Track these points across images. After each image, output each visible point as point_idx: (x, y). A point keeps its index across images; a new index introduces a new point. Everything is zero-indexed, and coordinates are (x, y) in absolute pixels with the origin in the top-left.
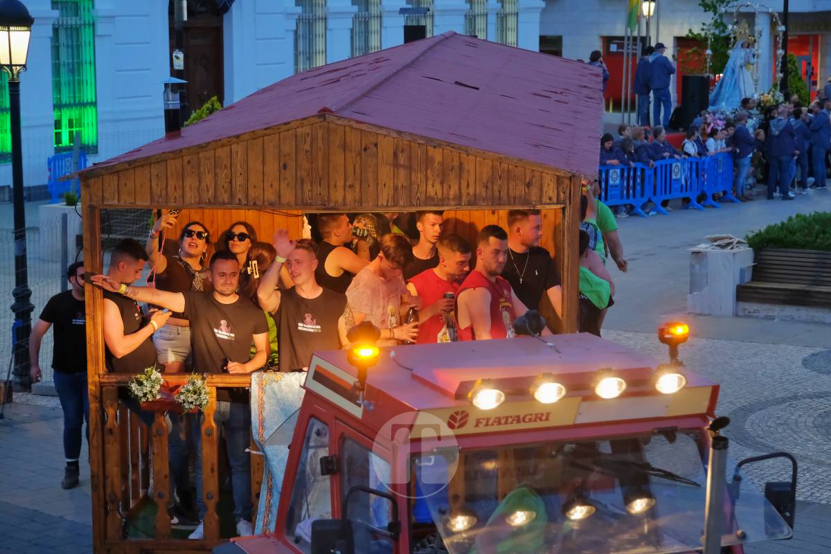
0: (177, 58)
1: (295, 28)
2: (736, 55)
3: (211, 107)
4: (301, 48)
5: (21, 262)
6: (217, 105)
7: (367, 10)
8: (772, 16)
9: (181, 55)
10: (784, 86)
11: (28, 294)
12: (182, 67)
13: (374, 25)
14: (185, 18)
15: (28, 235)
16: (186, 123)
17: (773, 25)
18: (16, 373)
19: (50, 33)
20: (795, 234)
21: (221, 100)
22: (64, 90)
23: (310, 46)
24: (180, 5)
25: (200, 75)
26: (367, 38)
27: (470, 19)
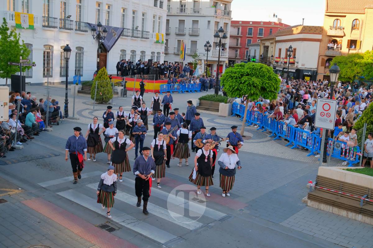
1: (120, 56)
2: (198, 66)
5: (67, 94)
6: (105, 68)
7: (133, 54)
8: (205, 60)
9: (99, 59)
10: (206, 72)
11: (68, 100)
12: (99, 61)
13: (134, 57)
14: (100, 53)
15: (68, 90)
17: (205, 62)
18: (65, 115)
19: (75, 54)
21: (106, 68)
22: (77, 64)
24: (99, 50)
25: (102, 63)
26: (133, 59)
27: (152, 57)
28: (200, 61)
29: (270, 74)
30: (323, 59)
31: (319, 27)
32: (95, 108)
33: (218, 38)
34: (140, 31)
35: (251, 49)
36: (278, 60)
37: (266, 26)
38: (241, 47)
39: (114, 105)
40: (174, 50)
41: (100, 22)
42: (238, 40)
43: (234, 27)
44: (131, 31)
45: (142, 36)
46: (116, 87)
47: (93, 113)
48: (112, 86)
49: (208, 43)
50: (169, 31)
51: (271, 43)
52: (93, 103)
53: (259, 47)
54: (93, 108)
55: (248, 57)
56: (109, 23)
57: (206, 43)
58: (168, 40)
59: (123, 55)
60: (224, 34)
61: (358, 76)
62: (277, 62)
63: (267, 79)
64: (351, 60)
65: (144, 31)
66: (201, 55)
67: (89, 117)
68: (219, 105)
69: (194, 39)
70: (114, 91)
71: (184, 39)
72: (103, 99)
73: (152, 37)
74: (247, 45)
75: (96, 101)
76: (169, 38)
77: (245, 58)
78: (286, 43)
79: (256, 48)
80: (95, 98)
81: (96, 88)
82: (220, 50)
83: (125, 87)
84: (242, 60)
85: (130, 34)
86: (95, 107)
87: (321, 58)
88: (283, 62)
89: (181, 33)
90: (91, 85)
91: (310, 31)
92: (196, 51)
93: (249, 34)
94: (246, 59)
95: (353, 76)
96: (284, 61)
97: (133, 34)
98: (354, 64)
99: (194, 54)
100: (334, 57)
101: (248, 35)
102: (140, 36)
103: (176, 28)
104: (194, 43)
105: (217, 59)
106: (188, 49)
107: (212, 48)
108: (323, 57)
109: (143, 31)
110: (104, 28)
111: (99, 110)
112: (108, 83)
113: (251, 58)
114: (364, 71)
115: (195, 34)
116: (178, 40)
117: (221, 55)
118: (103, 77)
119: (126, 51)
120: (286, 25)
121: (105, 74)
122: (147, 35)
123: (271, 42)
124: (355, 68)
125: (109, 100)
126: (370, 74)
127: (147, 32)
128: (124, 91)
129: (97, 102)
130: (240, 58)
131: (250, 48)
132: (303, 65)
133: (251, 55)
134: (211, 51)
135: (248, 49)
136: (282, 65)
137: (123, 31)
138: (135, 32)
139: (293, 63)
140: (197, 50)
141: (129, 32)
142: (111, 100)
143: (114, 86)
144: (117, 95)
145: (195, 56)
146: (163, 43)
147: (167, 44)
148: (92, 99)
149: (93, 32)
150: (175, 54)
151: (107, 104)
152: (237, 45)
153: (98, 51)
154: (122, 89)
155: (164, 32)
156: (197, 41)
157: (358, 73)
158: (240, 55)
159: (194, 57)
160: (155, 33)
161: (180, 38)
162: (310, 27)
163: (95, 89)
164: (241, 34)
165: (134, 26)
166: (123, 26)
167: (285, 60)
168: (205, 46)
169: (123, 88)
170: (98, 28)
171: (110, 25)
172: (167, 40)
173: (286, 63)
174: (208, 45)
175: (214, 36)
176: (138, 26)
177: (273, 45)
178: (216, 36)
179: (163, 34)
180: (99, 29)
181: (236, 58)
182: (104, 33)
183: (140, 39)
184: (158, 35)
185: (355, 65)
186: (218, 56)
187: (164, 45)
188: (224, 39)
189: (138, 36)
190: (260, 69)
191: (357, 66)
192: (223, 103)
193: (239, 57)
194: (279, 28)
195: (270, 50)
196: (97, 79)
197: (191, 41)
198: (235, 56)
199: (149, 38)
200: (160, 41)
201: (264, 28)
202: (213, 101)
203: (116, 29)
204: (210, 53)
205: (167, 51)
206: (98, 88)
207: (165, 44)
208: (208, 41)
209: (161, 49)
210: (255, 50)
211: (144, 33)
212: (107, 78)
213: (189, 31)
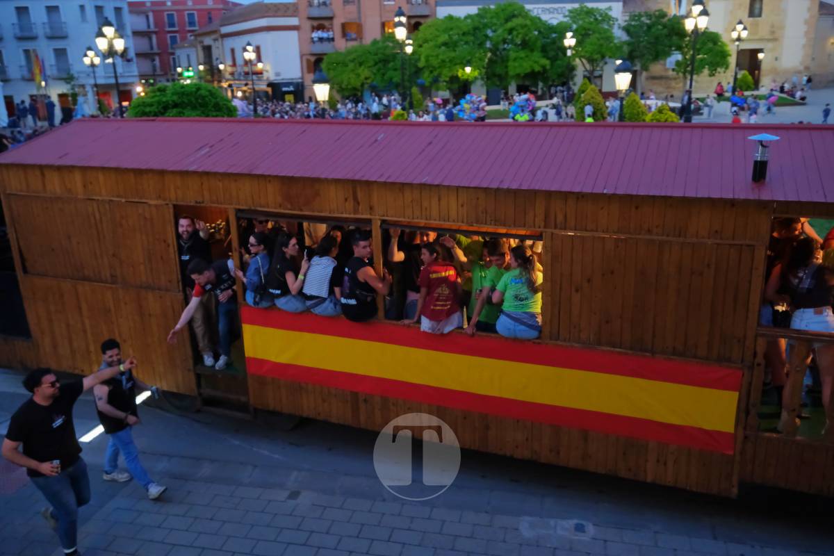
2: (80, 99)
8: (91, 85)
10: (100, 109)
17: (92, 88)
28: (81, 90)
29: (216, 98)
30: (308, 61)
31: (290, 4)
35: (180, 53)
36: (234, 69)
37: (198, 7)
38: (159, 51)
40: (21, 71)
42: (150, 39)
43: (138, 13)
51: (215, 40)
53: (194, 49)
57: (85, 50)
58: (1, 51)
61: (367, 83)
62: (232, 74)
63: (213, 109)
64: (352, 57)
66: (82, 75)
69: (59, 44)
71: (36, 46)
74: (171, 47)
76: (3, 47)
78: (241, 36)
82: (114, 64)
84: (167, 77)
87: (304, 58)
88: (243, 74)
89: (26, 34)
91: (276, 12)
92: (69, 70)
93: (170, 25)
95: (359, 84)
96: (244, 72)
98: (358, 65)
99: (65, 76)
100: (325, 54)
101: (169, 27)
103: (13, 24)
104: (61, 54)
105: (113, 81)
106: (51, 66)
108: (309, 57)
114: (375, 74)
115: (59, 34)
116: (25, 50)
117: (119, 70)
120: (236, 5)
123: (214, 36)
124: (360, 70)
126: (385, 77)
130: (162, 73)
131: (178, 52)
132: (278, 74)
135: (173, 54)
136: (242, 78)
139: (261, 73)
140: (71, 67)
145: (69, 79)
150: (24, 79)
152: (152, 48)
156: (65, 49)
157: (366, 79)
159: (68, 81)
161: (29, 45)
162: (275, 5)
164: (156, 27)
167: (246, 69)
173: (247, 74)
177: (218, 44)
181: (156, 73)
185: (361, 64)
186: (113, 75)
190: (196, 92)
191: (363, 67)
193: (161, 70)
194: (223, 9)
195: (215, 53)
197: (56, 50)
198: (151, 70)
201: (195, 12)
204: (100, 71)
210: (188, 56)
213: (44, 28)
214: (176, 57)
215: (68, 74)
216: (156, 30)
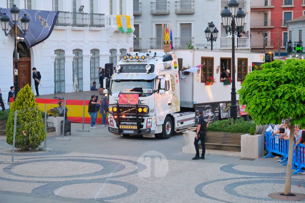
0: (16, 71)
1: (54, 61)
3: (27, 87)
4: (56, 68)
6: (29, 87)
7: (78, 55)
9: (17, 70)
12: (17, 75)
13: (80, 60)
14: (18, 58)
16: (18, 93)
20: (217, 127)
21: (30, 85)
23: (60, 67)
24: (17, 55)
25: (23, 77)
26: (78, 64)
27: (111, 58)
32: (14, 161)
33: (229, 18)
34: (87, 14)
35: (293, 29)
38: (273, 27)
39: (50, 151)
40: (151, 42)
41: (15, 6)
42: (266, 15)
44: (71, 16)
45: (92, 22)
46: (50, 118)
47: (11, 170)
48: (43, 117)
49: (211, 25)
50: (140, 9)
52: (12, 151)
54: (11, 161)
55: (287, 44)
56: (30, 5)
57: (207, 26)
58: (138, 25)
59: (59, 60)
60: (240, 9)
65: (94, 12)
66: (199, 48)
67: (4, 177)
68: (240, 139)
69: (185, 20)
70: (47, 126)
71: (167, 22)
72: (28, 142)
73: (109, 22)
74: (285, 22)
75: (16, 146)
76: (140, 22)
77: (281, 47)
79: (300, 26)
80: (14, 141)
81: (15, 123)
82: (233, 39)
83: (66, 118)
84: (277, 51)
85: (70, 21)
86: (15, 158)
89: (162, 11)
90: (6, 119)
93: (287, 2)
94: (285, 49)
97: (75, 21)
101: (285, 4)
102: (88, 22)
103: (152, 3)
104: (186, 27)
106: (176, 38)
107: (219, 35)
109: (92, 14)
110: (24, 16)
111: (22, 163)
112: (36, 113)
113: (293, 46)
115: (188, 11)
116: (157, 25)
117: (236, 45)
118: (26, 103)
119: (64, 51)
121: (29, 97)
122: (100, 20)
125: (39, 144)
127: (100, 15)
128: (65, 124)
129: (19, 149)
131: (290, 28)
133: (293, 41)
134: (218, 40)
135: (286, 29)
137: (56, 17)
138: (78, 16)
140: (192, 40)
141: (68, 18)
142: (42, 144)
143: (47, 116)
144: (54, 133)
146: (129, 31)
147: (137, 33)
148: (9, 144)
149: (3, 23)
151: (37, 151)
152: (266, 23)
153: (14, 56)
154: (62, 122)
155: (129, 11)
156: (191, 24)
158: (271, 41)
160: (114, 16)
161: (161, 20)
163: (13, 125)
164: (272, 5)
165: (75, 6)
166: (57, 8)
168: (206, 31)
169: (63, 118)
170: (13, 15)
171: (33, 8)
172: (136, 26)
174: (212, 29)
175: (221, 14)
176: (84, 6)
178: (225, 14)
179: (129, 17)
180: (13, 17)
181: (266, 47)
182: (23, 24)
183: (88, 28)
184: (120, 19)
186: (231, 48)
187: (132, 36)
188: (240, 19)
189: (85, 23)
192: (247, 135)
193: (271, 45)
196: (16, 106)
197: (181, 24)
198: (263, 45)
199: (104, 26)
200: (125, 30)
202: (228, 131)
203: (45, 14)
204: (217, 44)
205: (138, 45)
206: (18, 123)
207: (134, 34)
208: (212, 22)
209: (128, 43)
210: (300, 31)
211: (95, 17)
212: (34, 104)
213: (176, 6)
214: (288, 32)
215: (190, 46)
216: (273, 7)
